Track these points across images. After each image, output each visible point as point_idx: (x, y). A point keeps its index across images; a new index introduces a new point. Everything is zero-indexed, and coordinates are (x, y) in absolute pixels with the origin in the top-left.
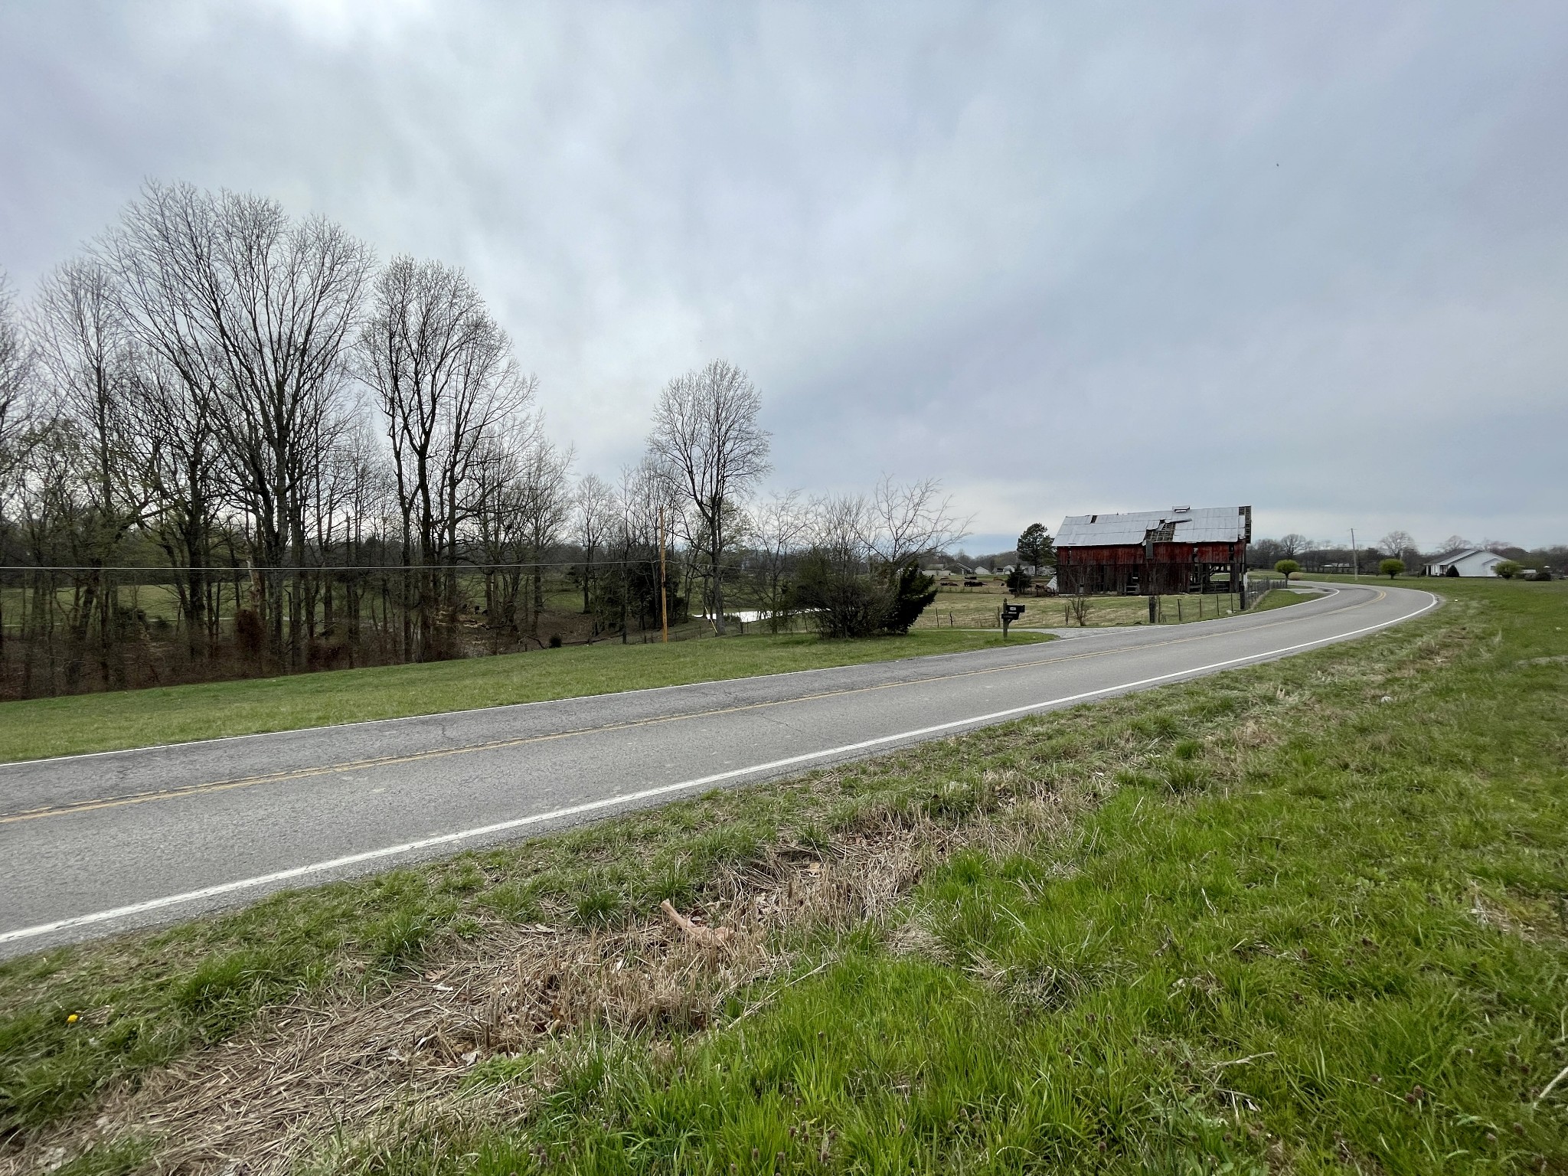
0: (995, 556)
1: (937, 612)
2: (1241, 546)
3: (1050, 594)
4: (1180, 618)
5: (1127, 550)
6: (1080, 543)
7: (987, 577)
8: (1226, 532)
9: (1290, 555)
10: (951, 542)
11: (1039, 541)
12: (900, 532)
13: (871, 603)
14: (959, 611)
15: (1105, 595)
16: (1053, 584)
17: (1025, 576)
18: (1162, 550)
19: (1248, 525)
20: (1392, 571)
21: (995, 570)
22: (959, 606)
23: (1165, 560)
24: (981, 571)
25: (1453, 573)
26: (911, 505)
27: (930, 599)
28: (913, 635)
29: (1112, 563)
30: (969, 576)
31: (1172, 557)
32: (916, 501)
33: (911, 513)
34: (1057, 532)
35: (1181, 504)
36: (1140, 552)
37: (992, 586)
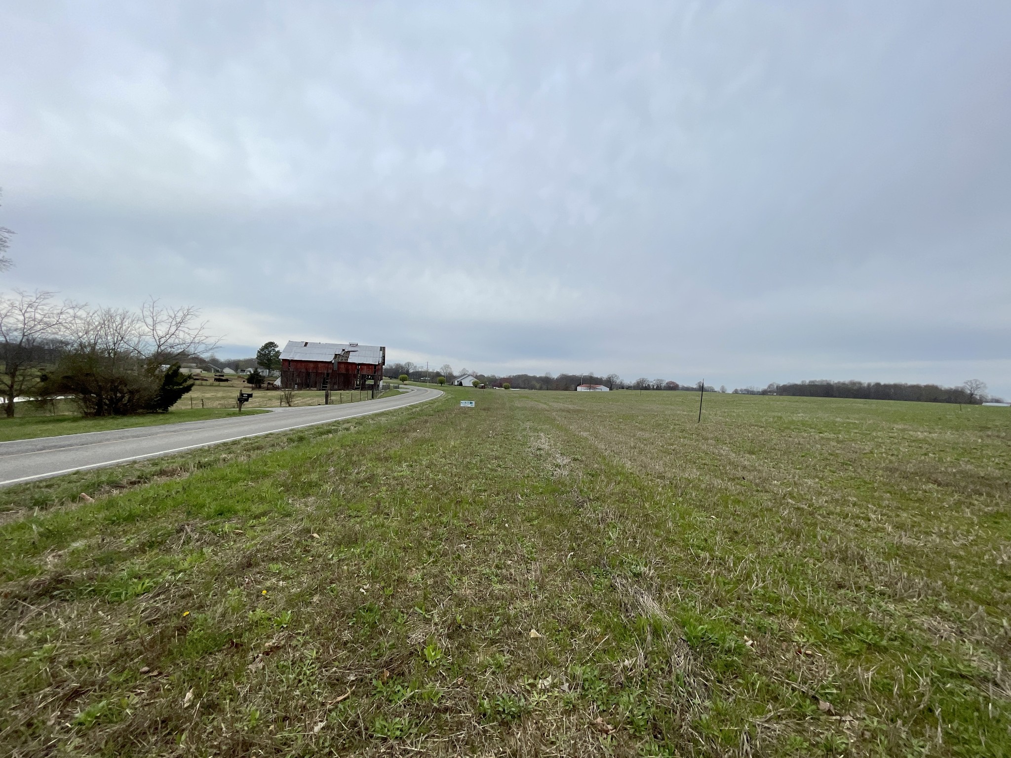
0: (239, 361)
1: (191, 399)
2: (380, 367)
3: (276, 388)
4: (341, 402)
5: (323, 364)
6: (297, 358)
7: (233, 375)
8: (373, 359)
9: (407, 373)
10: (206, 351)
11: (272, 353)
12: (163, 340)
13: (138, 391)
14: (208, 399)
15: (310, 390)
16: (278, 382)
17: (260, 376)
18: (342, 366)
19: (384, 357)
20: (442, 383)
21: (239, 370)
22: (208, 395)
23: (343, 371)
24: (227, 371)
25: (461, 384)
26: (174, 323)
27: (188, 389)
28: (172, 413)
29: (315, 371)
30: (218, 374)
31: (347, 370)
32: (179, 320)
33: (173, 329)
34: (285, 349)
35: (354, 342)
36: (330, 366)
37: (236, 382)
